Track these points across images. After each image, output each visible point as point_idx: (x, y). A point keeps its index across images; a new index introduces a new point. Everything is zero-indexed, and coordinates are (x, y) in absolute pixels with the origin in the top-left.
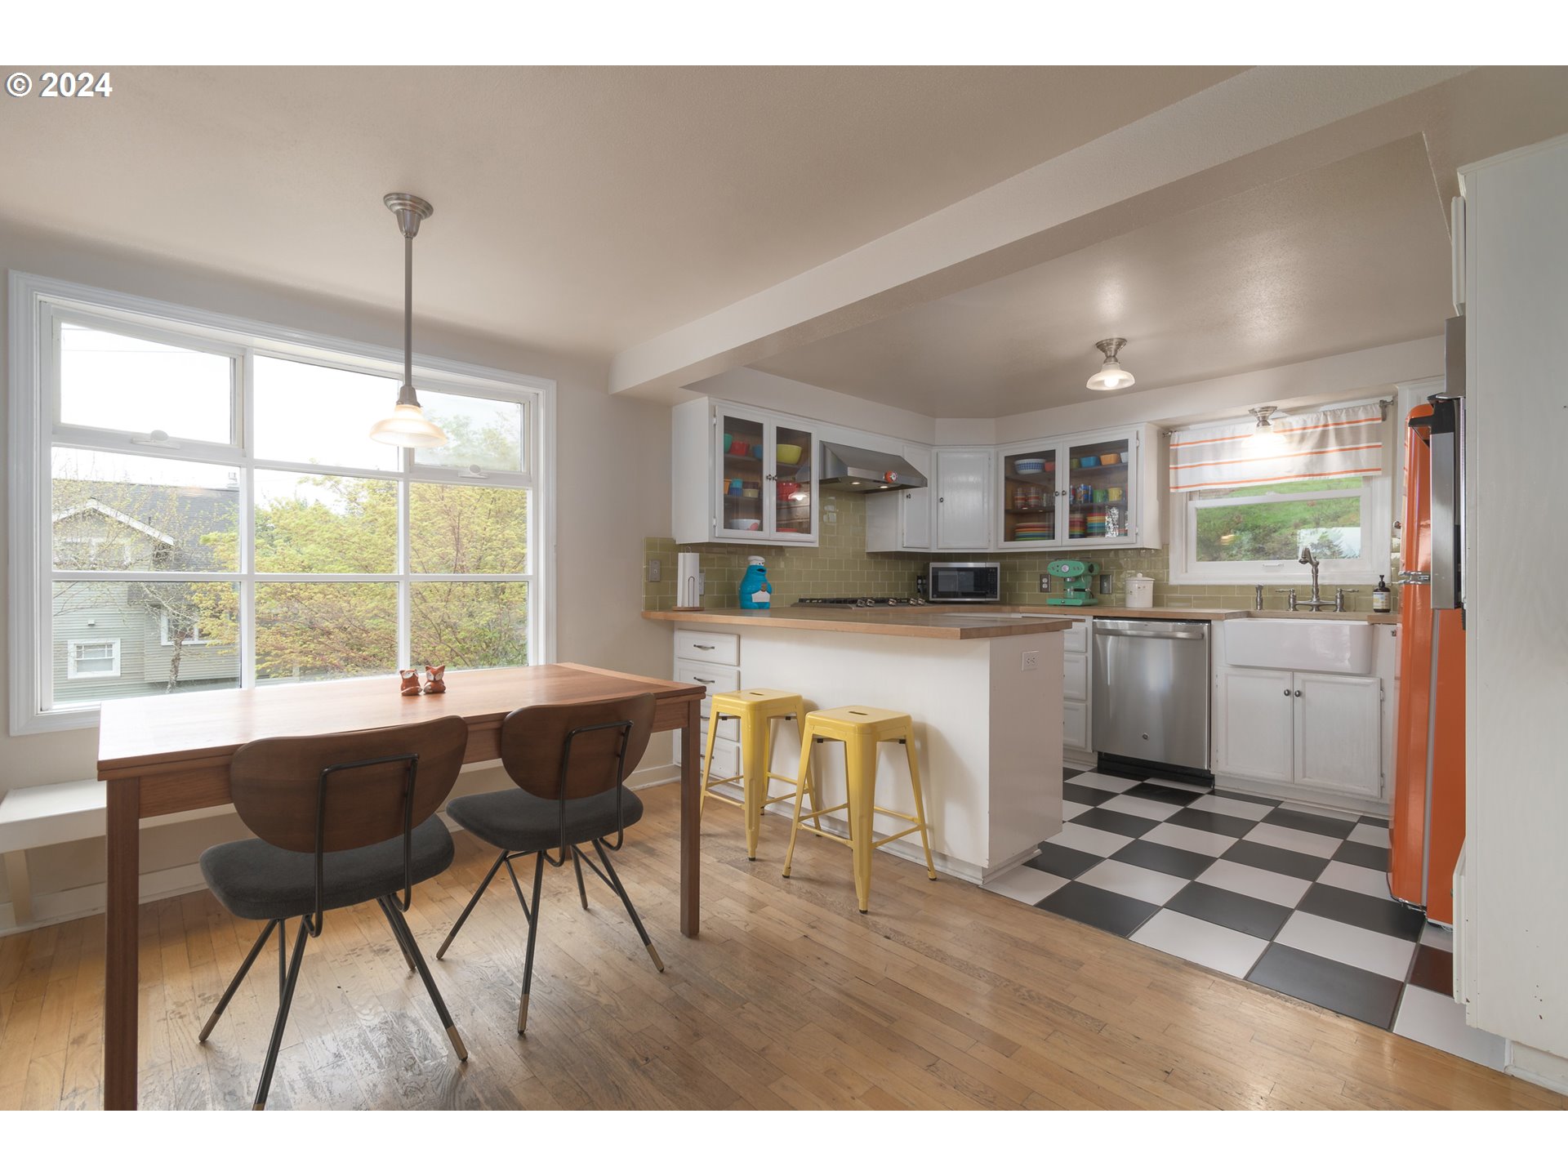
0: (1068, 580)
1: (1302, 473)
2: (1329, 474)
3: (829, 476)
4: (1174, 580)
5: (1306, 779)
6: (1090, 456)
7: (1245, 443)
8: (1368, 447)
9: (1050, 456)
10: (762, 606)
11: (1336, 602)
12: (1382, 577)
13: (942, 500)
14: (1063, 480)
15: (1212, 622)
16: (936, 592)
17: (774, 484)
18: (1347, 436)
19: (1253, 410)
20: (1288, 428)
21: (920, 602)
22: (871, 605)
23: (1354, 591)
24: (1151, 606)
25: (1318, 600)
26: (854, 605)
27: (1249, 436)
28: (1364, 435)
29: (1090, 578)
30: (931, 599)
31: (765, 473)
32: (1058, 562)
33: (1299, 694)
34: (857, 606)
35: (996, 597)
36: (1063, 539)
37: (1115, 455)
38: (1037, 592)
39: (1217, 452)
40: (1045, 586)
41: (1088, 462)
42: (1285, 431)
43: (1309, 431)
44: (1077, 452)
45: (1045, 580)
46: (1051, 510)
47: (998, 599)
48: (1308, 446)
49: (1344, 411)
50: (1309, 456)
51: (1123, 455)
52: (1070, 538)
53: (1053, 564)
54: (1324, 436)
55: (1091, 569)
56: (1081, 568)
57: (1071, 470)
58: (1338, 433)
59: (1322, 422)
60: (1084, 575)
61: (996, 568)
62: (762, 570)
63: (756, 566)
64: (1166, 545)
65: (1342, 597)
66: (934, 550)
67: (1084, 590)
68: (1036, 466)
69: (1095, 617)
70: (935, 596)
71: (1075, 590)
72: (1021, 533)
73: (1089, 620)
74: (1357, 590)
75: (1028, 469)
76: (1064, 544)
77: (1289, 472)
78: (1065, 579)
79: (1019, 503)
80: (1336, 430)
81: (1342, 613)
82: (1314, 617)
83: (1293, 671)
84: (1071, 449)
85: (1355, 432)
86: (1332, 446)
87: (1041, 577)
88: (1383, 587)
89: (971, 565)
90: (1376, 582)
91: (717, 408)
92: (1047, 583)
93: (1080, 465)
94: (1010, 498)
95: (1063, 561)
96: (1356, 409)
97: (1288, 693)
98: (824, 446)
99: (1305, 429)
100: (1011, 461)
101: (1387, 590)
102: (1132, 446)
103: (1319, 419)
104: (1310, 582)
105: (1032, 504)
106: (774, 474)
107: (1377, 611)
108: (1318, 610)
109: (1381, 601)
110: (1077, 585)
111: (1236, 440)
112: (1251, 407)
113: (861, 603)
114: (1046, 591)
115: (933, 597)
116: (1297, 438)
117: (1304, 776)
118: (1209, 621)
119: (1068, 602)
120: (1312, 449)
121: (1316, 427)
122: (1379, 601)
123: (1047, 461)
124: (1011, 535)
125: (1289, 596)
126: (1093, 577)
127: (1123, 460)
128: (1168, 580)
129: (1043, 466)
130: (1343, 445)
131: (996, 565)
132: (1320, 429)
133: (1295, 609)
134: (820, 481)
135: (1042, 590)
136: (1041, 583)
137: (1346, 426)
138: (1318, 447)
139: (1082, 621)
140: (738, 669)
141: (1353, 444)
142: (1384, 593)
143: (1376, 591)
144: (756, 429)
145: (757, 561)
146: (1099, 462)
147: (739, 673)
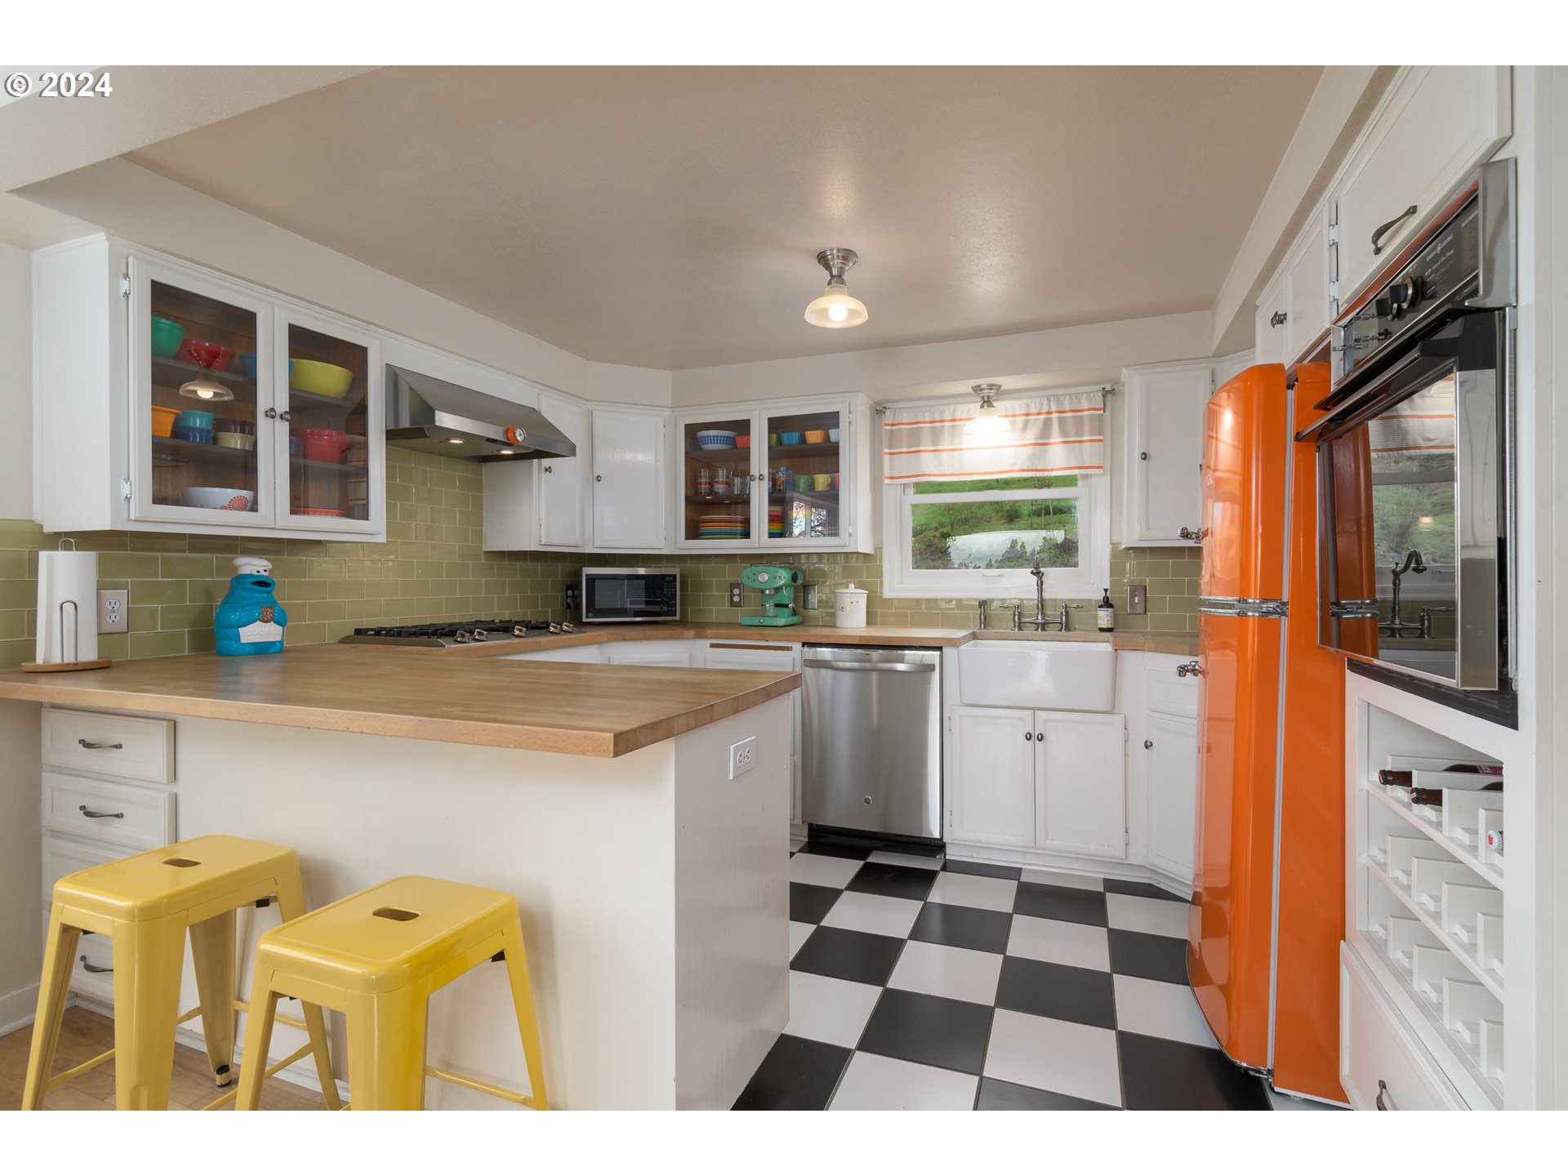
0: (767, 592)
1: (1026, 467)
2: (1052, 470)
3: (405, 423)
4: (887, 593)
5: (1049, 842)
6: (793, 431)
7: (968, 427)
8: (1091, 441)
9: (743, 427)
10: (262, 650)
11: (1062, 619)
12: (1106, 590)
13: (599, 479)
14: (759, 460)
15: (944, 650)
16: (592, 609)
17: (283, 429)
18: (1071, 427)
19: (979, 386)
20: (1010, 414)
21: (565, 628)
22: (481, 638)
23: (1078, 607)
24: (865, 625)
25: (1043, 618)
26: (451, 639)
27: (970, 419)
28: (1087, 428)
29: (791, 590)
30: (585, 620)
31: (262, 404)
32: (754, 569)
33: (1041, 738)
34: (456, 641)
35: (675, 615)
36: (760, 539)
37: (823, 432)
38: (727, 607)
39: (936, 436)
40: (736, 599)
41: (791, 438)
42: (1007, 416)
43: (1033, 417)
44: (777, 425)
45: (736, 591)
46: (744, 501)
47: (678, 617)
48: (1031, 436)
49: (1068, 397)
50: (1032, 447)
51: (833, 433)
52: (770, 537)
53: (748, 571)
54: (1047, 423)
55: (794, 578)
56: (783, 576)
57: (770, 448)
58: (1062, 423)
59: (1045, 409)
60: (787, 586)
61: (674, 576)
62: (263, 583)
63: (251, 576)
64: (879, 549)
65: (1067, 613)
66: (589, 549)
67: (786, 606)
68: (725, 439)
69: (804, 644)
70: (590, 614)
71: (777, 605)
72: (705, 528)
73: (797, 646)
74: (1081, 605)
75: (714, 443)
76: (762, 544)
77: (1012, 465)
78: (763, 591)
79: (704, 488)
80: (1059, 418)
81: (1068, 633)
82: (1042, 638)
83: (1034, 709)
84: (770, 420)
85: (1079, 422)
86: (1056, 437)
87: (733, 586)
88: (1107, 603)
89: (641, 571)
90: (1101, 595)
91: (131, 260)
92: (739, 595)
93: (780, 441)
94: (692, 482)
95: (761, 568)
96: (1079, 396)
97: (1029, 737)
98: (394, 376)
99: (1028, 415)
100: (692, 431)
101: (1111, 606)
102: (843, 420)
103: (1042, 405)
104: (1035, 596)
105: (720, 491)
106: (283, 405)
107: (1102, 630)
108: (1044, 629)
109: (1106, 618)
110: (779, 599)
111: (957, 423)
112: (976, 382)
113: (463, 636)
114: (738, 605)
115: (587, 617)
116: (1020, 426)
117: (1047, 839)
118: (940, 649)
119: (768, 621)
120: (1036, 439)
121: (1039, 414)
122: (1104, 618)
123: (739, 435)
124: (693, 532)
125: (1014, 613)
126: (796, 588)
127: (833, 439)
128: (881, 593)
129: (733, 442)
130: (1066, 437)
131: (675, 570)
132: (1043, 416)
133: (1020, 629)
134: (388, 432)
135: (733, 604)
136: (732, 595)
137: (1069, 414)
138: (1041, 438)
139: (788, 649)
140: (173, 789)
141: (1076, 436)
142: (1109, 609)
143: (1101, 607)
144: (243, 322)
145: (253, 566)
146: (803, 440)
147: (175, 800)
